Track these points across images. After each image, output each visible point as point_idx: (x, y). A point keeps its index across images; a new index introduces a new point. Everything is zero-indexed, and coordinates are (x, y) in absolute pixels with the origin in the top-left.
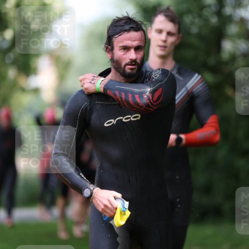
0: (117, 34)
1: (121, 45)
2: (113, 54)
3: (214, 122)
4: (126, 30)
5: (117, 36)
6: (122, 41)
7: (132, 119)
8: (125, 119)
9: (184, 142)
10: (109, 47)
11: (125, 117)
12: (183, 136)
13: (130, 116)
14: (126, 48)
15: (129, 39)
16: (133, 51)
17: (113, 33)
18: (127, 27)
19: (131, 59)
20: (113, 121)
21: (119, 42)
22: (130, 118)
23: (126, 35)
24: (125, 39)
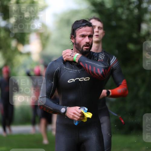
0: (78, 28)
1: (81, 34)
2: (75, 40)
3: (125, 84)
4: (84, 26)
5: (78, 29)
6: (81, 32)
7: (85, 80)
8: (80, 79)
9: (111, 94)
10: (73, 36)
11: (81, 79)
12: (110, 91)
13: (83, 78)
14: (84, 36)
15: (85, 31)
16: (87, 37)
17: (76, 28)
18: (84, 24)
19: (86, 42)
20: (73, 80)
21: (79, 33)
22: (83, 79)
23: (84, 29)
24: (83, 31)
